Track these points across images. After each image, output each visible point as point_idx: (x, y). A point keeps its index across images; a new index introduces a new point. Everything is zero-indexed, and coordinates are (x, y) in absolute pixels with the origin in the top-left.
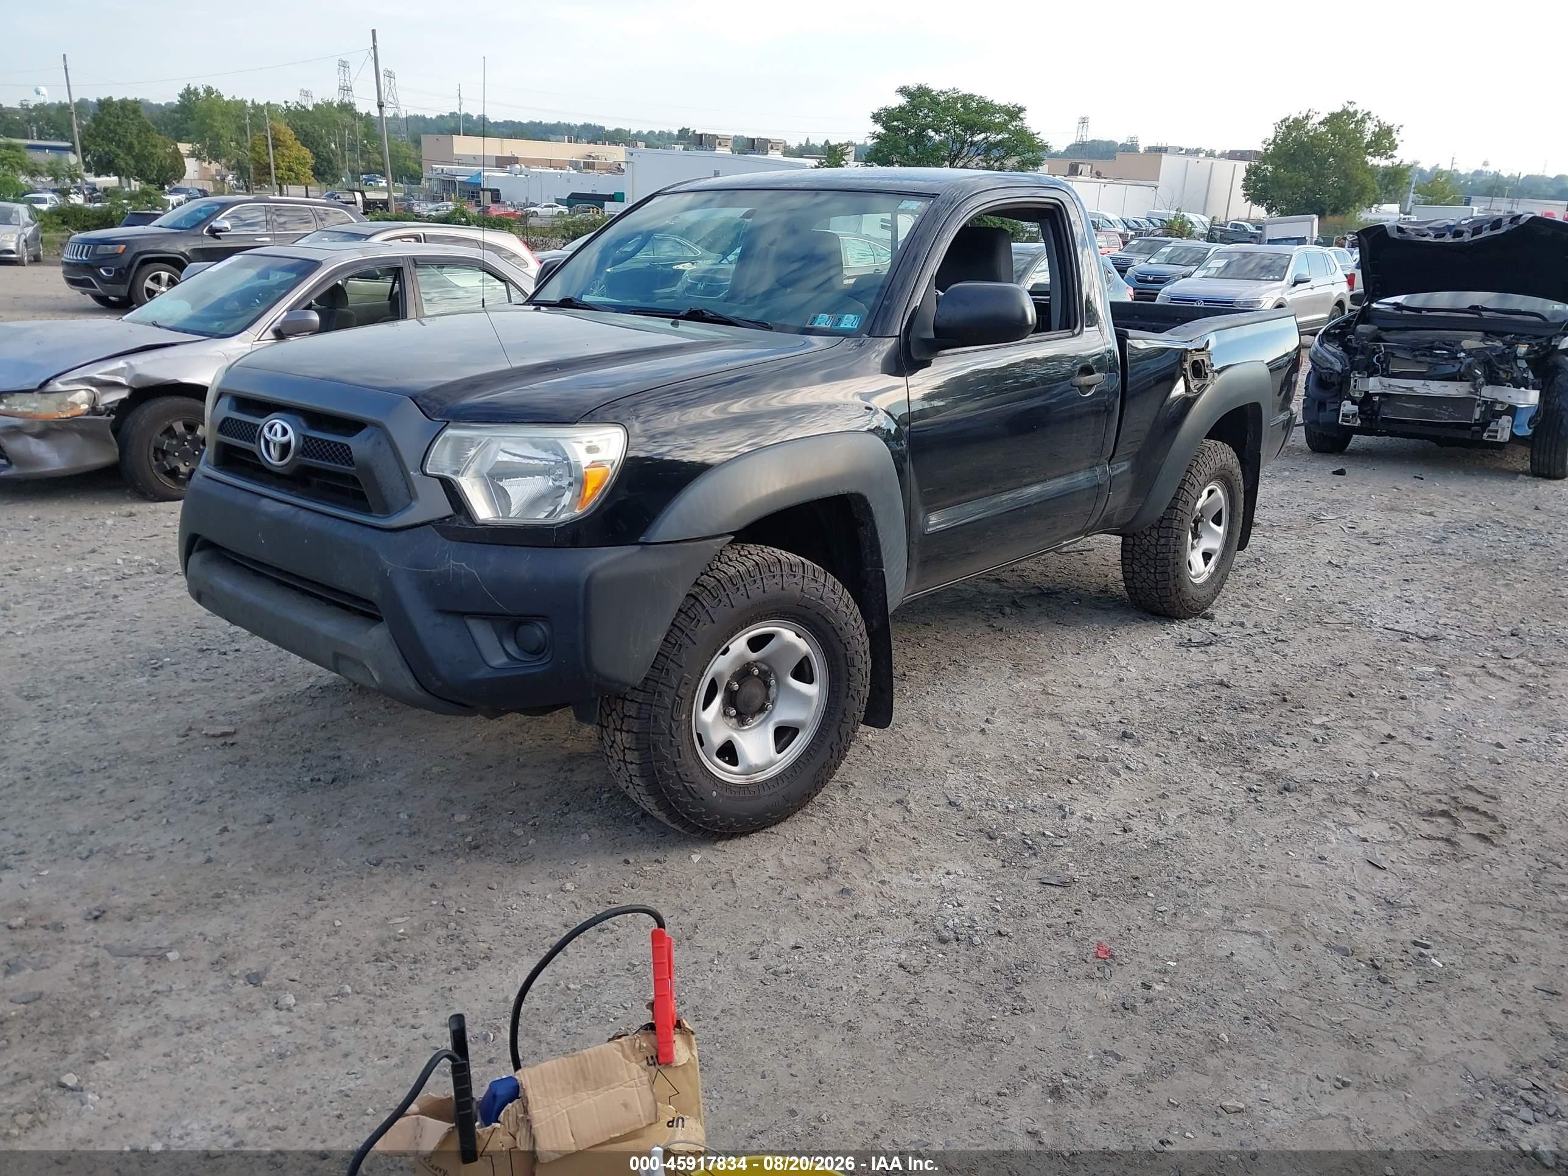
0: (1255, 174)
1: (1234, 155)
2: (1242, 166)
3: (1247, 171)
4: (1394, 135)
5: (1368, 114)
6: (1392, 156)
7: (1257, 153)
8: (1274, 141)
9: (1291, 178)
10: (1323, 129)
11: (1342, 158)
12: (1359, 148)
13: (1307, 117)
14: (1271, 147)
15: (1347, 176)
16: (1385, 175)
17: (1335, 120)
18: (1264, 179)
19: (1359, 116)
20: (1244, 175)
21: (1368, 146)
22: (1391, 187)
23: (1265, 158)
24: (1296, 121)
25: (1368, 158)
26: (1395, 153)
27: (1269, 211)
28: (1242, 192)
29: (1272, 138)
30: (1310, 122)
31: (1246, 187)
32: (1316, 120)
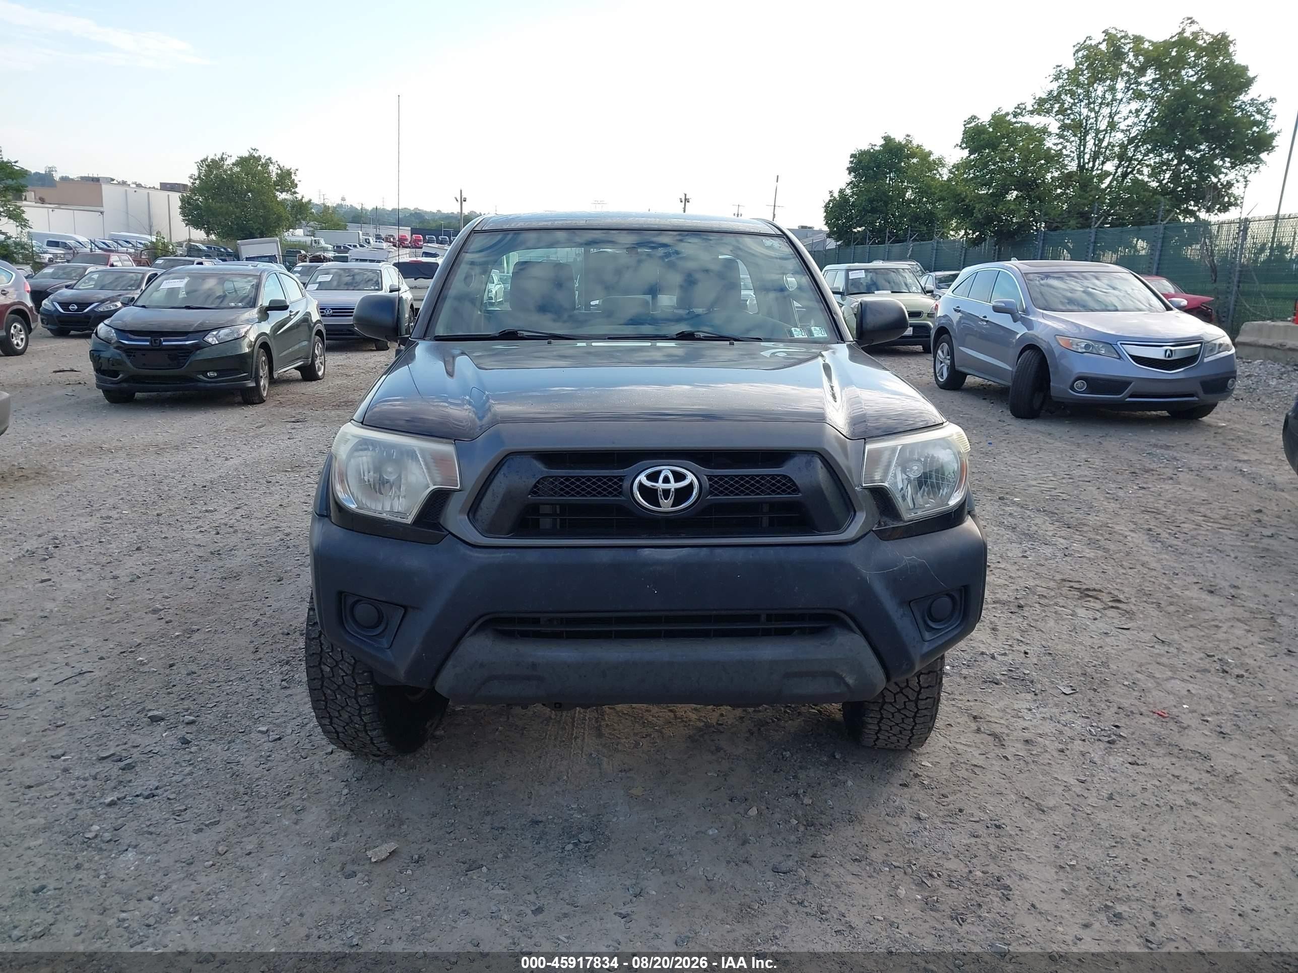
0: (189, 203)
1: (165, 187)
2: (175, 198)
3: (182, 200)
4: (293, 177)
5: (269, 159)
6: (295, 193)
7: (185, 186)
8: (199, 177)
9: (221, 208)
10: (237, 169)
11: (257, 193)
12: (269, 185)
13: (222, 159)
14: (197, 182)
15: (265, 207)
16: (293, 207)
17: (243, 162)
18: (197, 207)
19: (263, 161)
20: (180, 204)
21: (276, 184)
22: (299, 217)
23: (194, 190)
24: (213, 161)
25: (278, 193)
26: (297, 190)
27: (208, 234)
28: (181, 218)
29: (196, 174)
30: (226, 163)
31: (183, 213)
32: (229, 162)
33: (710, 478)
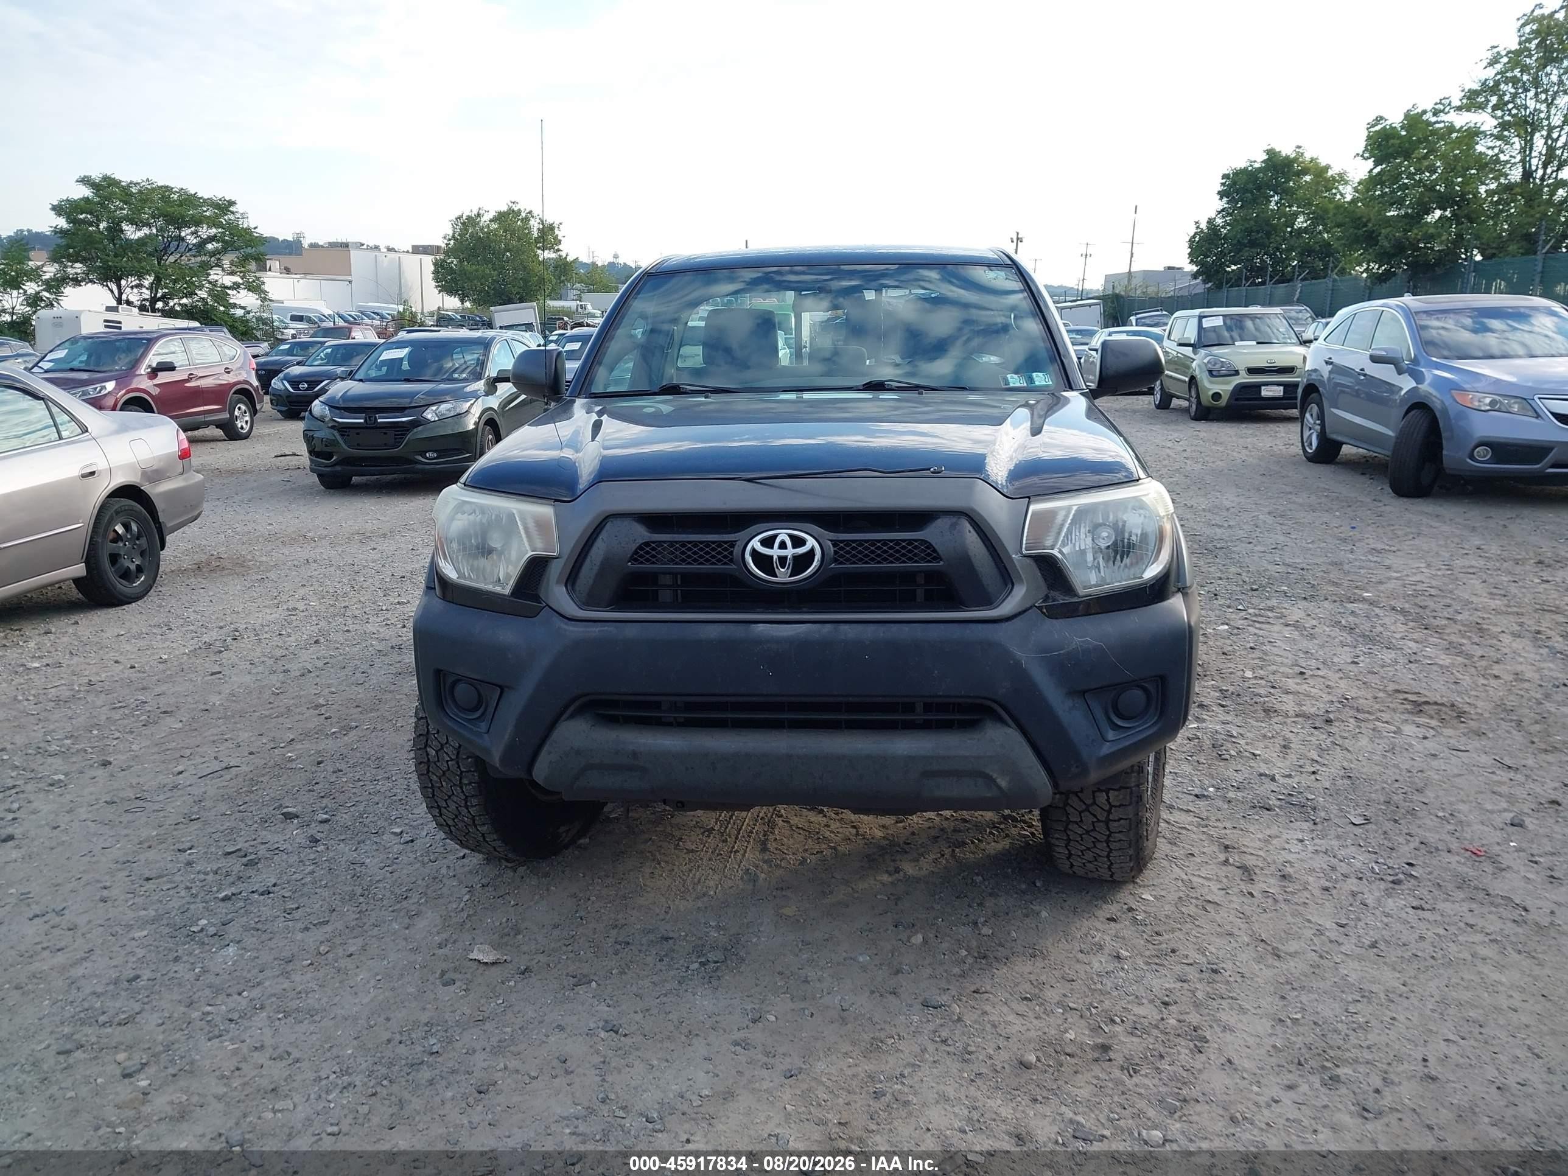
0: (442, 267)
1: (418, 250)
2: (428, 261)
3: (435, 264)
4: (557, 232)
5: (530, 212)
6: (558, 250)
7: (438, 248)
8: (453, 236)
9: (477, 271)
10: (494, 226)
11: (518, 252)
12: (529, 243)
13: (479, 215)
14: (452, 242)
15: (525, 268)
16: (556, 267)
17: (501, 217)
18: (451, 271)
19: (523, 215)
20: (432, 268)
21: (537, 240)
22: (563, 278)
23: (448, 252)
24: (469, 218)
25: (539, 252)
26: (560, 247)
27: (462, 301)
28: (434, 284)
29: (451, 233)
30: (483, 219)
31: (436, 279)
32: (486, 218)
33: (835, 543)
